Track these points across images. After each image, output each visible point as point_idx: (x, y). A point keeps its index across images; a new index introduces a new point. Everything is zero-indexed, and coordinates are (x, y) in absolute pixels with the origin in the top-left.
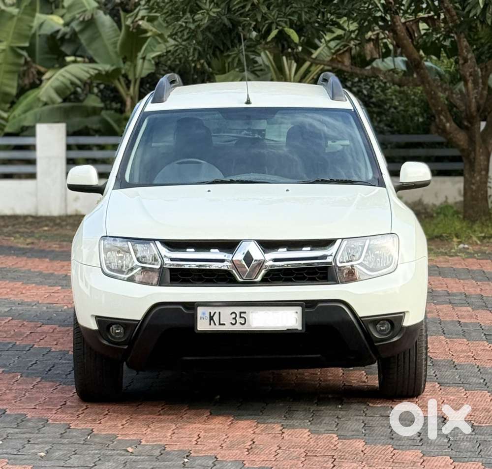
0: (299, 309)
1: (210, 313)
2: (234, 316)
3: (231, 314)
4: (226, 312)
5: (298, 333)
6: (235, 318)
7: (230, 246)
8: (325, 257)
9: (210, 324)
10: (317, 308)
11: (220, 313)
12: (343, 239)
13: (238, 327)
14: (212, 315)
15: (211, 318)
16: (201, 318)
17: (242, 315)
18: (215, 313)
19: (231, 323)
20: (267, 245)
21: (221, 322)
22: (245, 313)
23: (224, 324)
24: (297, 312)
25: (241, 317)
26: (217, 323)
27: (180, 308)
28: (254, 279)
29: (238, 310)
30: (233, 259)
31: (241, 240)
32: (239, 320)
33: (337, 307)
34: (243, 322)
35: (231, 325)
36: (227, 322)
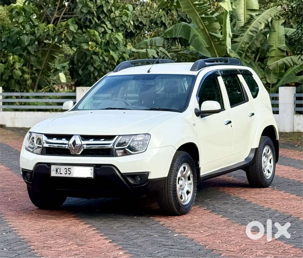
0: (92, 168)
1: (56, 168)
2: (66, 170)
3: (65, 169)
4: (63, 168)
5: (92, 179)
6: (66, 171)
7: (68, 137)
8: (109, 144)
9: (56, 173)
10: (101, 168)
11: (60, 168)
12: (119, 135)
13: (67, 176)
14: (57, 169)
15: (57, 171)
16: (53, 170)
17: (69, 170)
18: (58, 168)
19: (65, 173)
20: (85, 137)
21: (61, 173)
22: (70, 169)
23: (62, 174)
24: (91, 170)
25: (69, 171)
26: (59, 173)
27: (45, 166)
28: (77, 153)
29: (67, 167)
30: (69, 143)
31: (74, 135)
32: (68, 172)
33: (110, 168)
34: (69, 173)
35: (65, 174)
36: (63, 173)
